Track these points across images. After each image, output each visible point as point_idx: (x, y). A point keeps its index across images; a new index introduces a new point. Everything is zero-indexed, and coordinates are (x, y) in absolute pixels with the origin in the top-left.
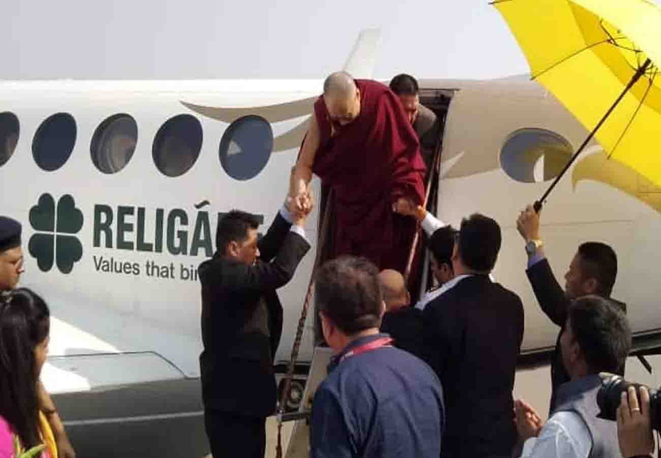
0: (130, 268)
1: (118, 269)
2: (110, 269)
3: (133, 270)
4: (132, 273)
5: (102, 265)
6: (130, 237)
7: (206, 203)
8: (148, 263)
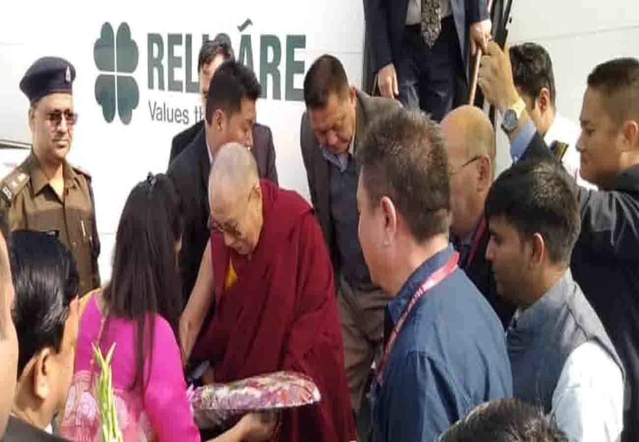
0: (181, 115)
1: (170, 118)
2: (163, 118)
3: (183, 118)
4: (182, 122)
5: (156, 112)
6: (180, 74)
7: (248, 22)
8: (196, 108)
